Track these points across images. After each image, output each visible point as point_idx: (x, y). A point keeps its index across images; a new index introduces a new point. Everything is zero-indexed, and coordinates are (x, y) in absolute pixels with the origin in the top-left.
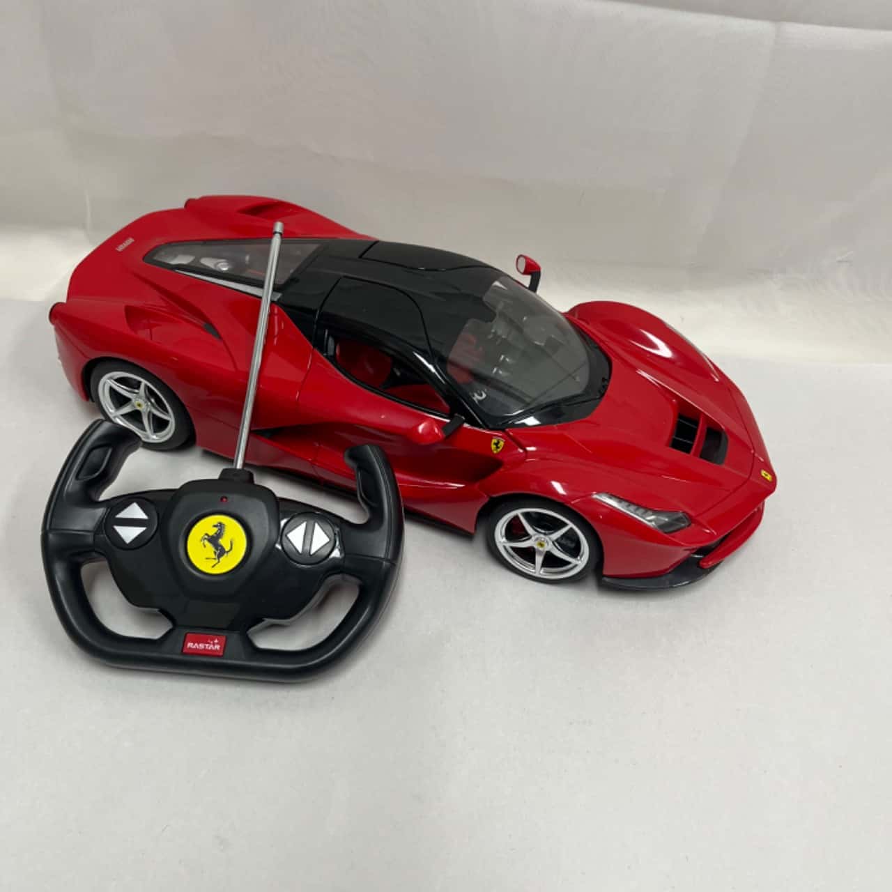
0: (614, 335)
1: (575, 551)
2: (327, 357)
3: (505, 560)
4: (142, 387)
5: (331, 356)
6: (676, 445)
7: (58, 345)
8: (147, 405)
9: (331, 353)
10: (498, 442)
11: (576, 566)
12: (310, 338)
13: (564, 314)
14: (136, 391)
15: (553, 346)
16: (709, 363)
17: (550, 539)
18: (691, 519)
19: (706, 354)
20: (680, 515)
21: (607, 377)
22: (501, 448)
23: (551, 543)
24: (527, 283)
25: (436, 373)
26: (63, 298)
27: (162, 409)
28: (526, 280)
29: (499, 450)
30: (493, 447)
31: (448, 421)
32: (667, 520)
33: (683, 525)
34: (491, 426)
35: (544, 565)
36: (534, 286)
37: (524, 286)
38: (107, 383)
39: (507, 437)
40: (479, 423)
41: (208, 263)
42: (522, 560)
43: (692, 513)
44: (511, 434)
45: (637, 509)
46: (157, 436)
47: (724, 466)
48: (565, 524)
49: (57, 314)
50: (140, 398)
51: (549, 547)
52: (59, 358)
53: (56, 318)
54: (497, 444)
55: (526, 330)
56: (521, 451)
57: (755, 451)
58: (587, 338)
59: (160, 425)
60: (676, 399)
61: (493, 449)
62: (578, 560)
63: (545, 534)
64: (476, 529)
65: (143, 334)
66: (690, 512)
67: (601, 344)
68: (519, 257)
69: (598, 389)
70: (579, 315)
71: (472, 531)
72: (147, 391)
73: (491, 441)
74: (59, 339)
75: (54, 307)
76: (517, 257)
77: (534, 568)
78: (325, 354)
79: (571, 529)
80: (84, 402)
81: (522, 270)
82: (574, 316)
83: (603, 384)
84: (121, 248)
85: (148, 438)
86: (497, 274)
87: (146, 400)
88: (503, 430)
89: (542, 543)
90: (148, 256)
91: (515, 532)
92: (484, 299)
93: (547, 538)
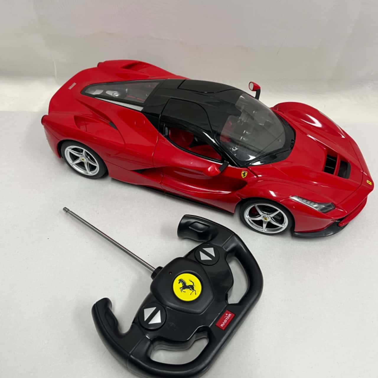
0: (295, 118)
1: (281, 221)
2: (165, 136)
3: (249, 225)
4: (84, 152)
5: (167, 136)
6: (326, 170)
7: (46, 134)
8: (87, 160)
9: (167, 134)
10: (245, 173)
11: (281, 228)
12: (157, 128)
13: (272, 108)
14: (81, 153)
15: (268, 125)
16: (340, 129)
17: (270, 216)
18: (336, 206)
19: (339, 125)
20: (330, 204)
21: (294, 139)
22: (246, 176)
23: (270, 218)
24: (254, 96)
25: (216, 143)
26: (47, 113)
27: (93, 161)
28: (254, 94)
29: (245, 176)
30: (242, 175)
31: (222, 164)
32: (324, 206)
33: (331, 208)
34: (241, 166)
35: (267, 227)
36: (257, 97)
37: (253, 97)
38: (68, 150)
39: (248, 170)
40: (236, 165)
41: (109, 93)
42: (256, 225)
43: (336, 203)
44: (250, 169)
45: (311, 203)
46: (91, 173)
47: (349, 180)
48: (277, 210)
49: (45, 120)
50: (83, 156)
51: (269, 220)
52: (47, 139)
53: (44, 122)
54: (244, 174)
55: (255, 118)
56: (255, 177)
57: (363, 171)
58: (283, 120)
59: (92, 168)
60: (326, 148)
61: (242, 176)
62: (283, 225)
63: (267, 214)
64: (235, 211)
65: (83, 129)
66: (334, 202)
67: (290, 123)
68: (250, 83)
69: (290, 145)
70: (279, 109)
71: (233, 212)
72: (86, 154)
73: (241, 173)
74: (46, 131)
75: (43, 117)
76: (249, 83)
77: (262, 228)
78: (164, 135)
79: (280, 212)
80: (59, 158)
81: (252, 89)
82: (276, 109)
83: (292, 142)
84: (70, 88)
85: (88, 173)
86: (241, 92)
87: (86, 157)
88: (247, 167)
89: (266, 218)
90: (83, 91)
91: (253, 213)
92: (236, 104)
93: (268, 216)
